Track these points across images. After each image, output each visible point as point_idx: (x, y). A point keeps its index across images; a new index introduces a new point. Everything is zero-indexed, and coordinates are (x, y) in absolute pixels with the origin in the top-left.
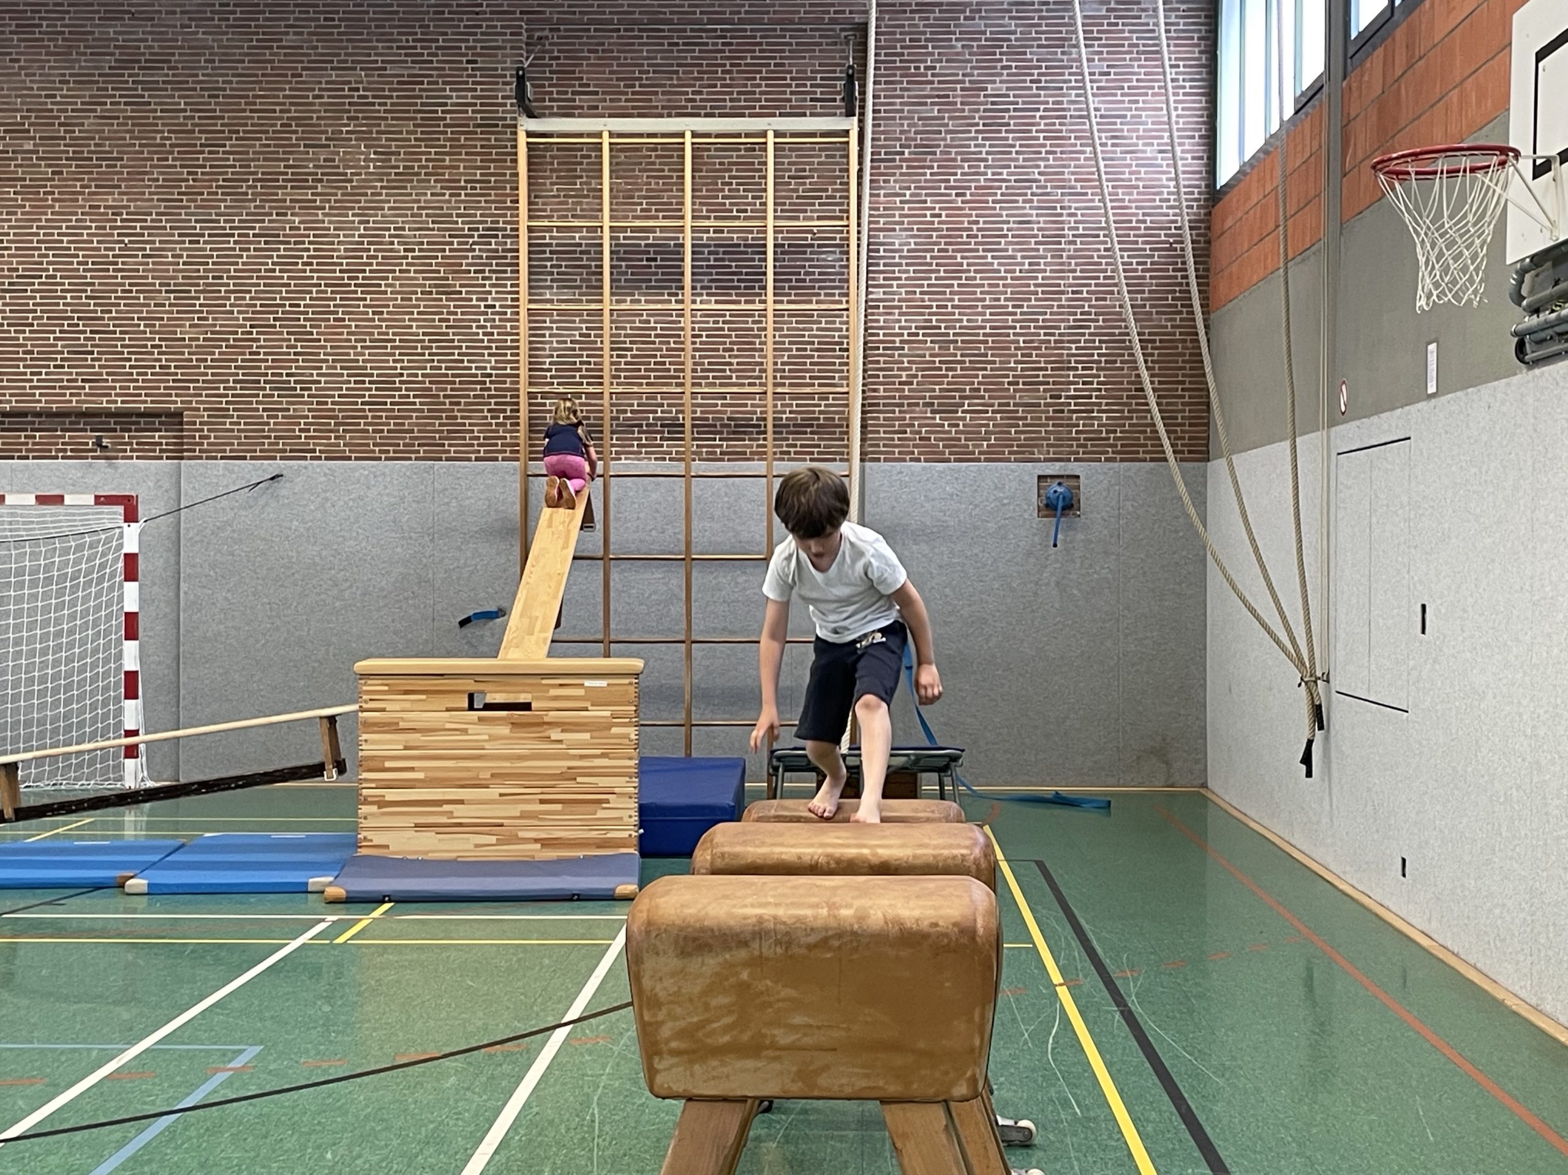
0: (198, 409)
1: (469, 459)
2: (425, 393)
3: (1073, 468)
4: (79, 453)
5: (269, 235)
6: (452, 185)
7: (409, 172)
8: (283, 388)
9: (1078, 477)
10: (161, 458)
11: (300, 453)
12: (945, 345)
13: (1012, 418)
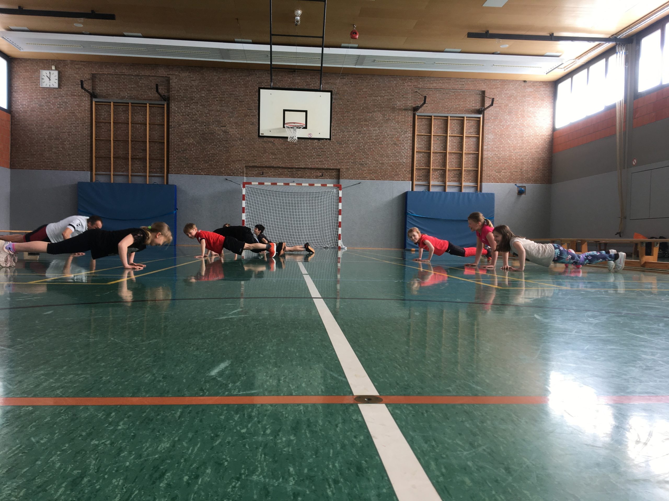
0: (343, 168)
1: (400, 180)
2: (391, 166)
3: (524, 185)
4: (317, 177)
5: (360, 132)
6: (398, 122)
7: (388, 119)
8: (362, 165)
9: (525, 187)
10: (334, 179)
11: (364, 178)
12: (499, 158)
13: (512, 174)
